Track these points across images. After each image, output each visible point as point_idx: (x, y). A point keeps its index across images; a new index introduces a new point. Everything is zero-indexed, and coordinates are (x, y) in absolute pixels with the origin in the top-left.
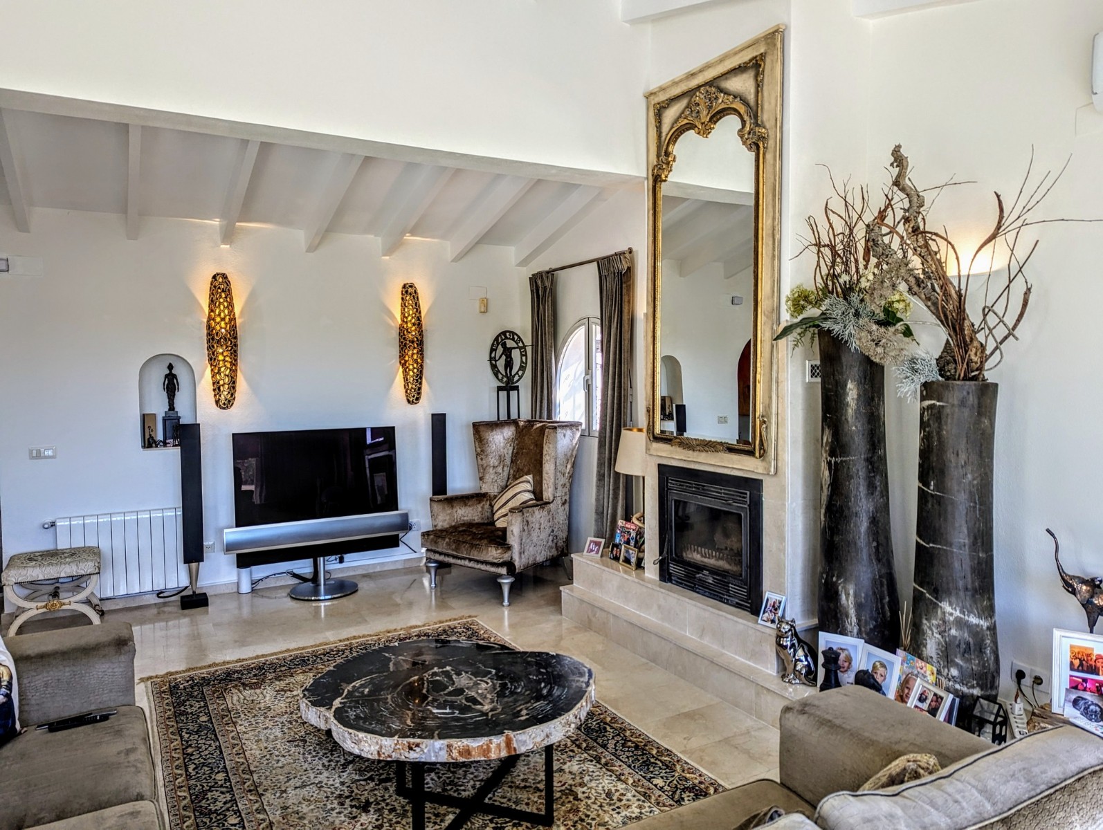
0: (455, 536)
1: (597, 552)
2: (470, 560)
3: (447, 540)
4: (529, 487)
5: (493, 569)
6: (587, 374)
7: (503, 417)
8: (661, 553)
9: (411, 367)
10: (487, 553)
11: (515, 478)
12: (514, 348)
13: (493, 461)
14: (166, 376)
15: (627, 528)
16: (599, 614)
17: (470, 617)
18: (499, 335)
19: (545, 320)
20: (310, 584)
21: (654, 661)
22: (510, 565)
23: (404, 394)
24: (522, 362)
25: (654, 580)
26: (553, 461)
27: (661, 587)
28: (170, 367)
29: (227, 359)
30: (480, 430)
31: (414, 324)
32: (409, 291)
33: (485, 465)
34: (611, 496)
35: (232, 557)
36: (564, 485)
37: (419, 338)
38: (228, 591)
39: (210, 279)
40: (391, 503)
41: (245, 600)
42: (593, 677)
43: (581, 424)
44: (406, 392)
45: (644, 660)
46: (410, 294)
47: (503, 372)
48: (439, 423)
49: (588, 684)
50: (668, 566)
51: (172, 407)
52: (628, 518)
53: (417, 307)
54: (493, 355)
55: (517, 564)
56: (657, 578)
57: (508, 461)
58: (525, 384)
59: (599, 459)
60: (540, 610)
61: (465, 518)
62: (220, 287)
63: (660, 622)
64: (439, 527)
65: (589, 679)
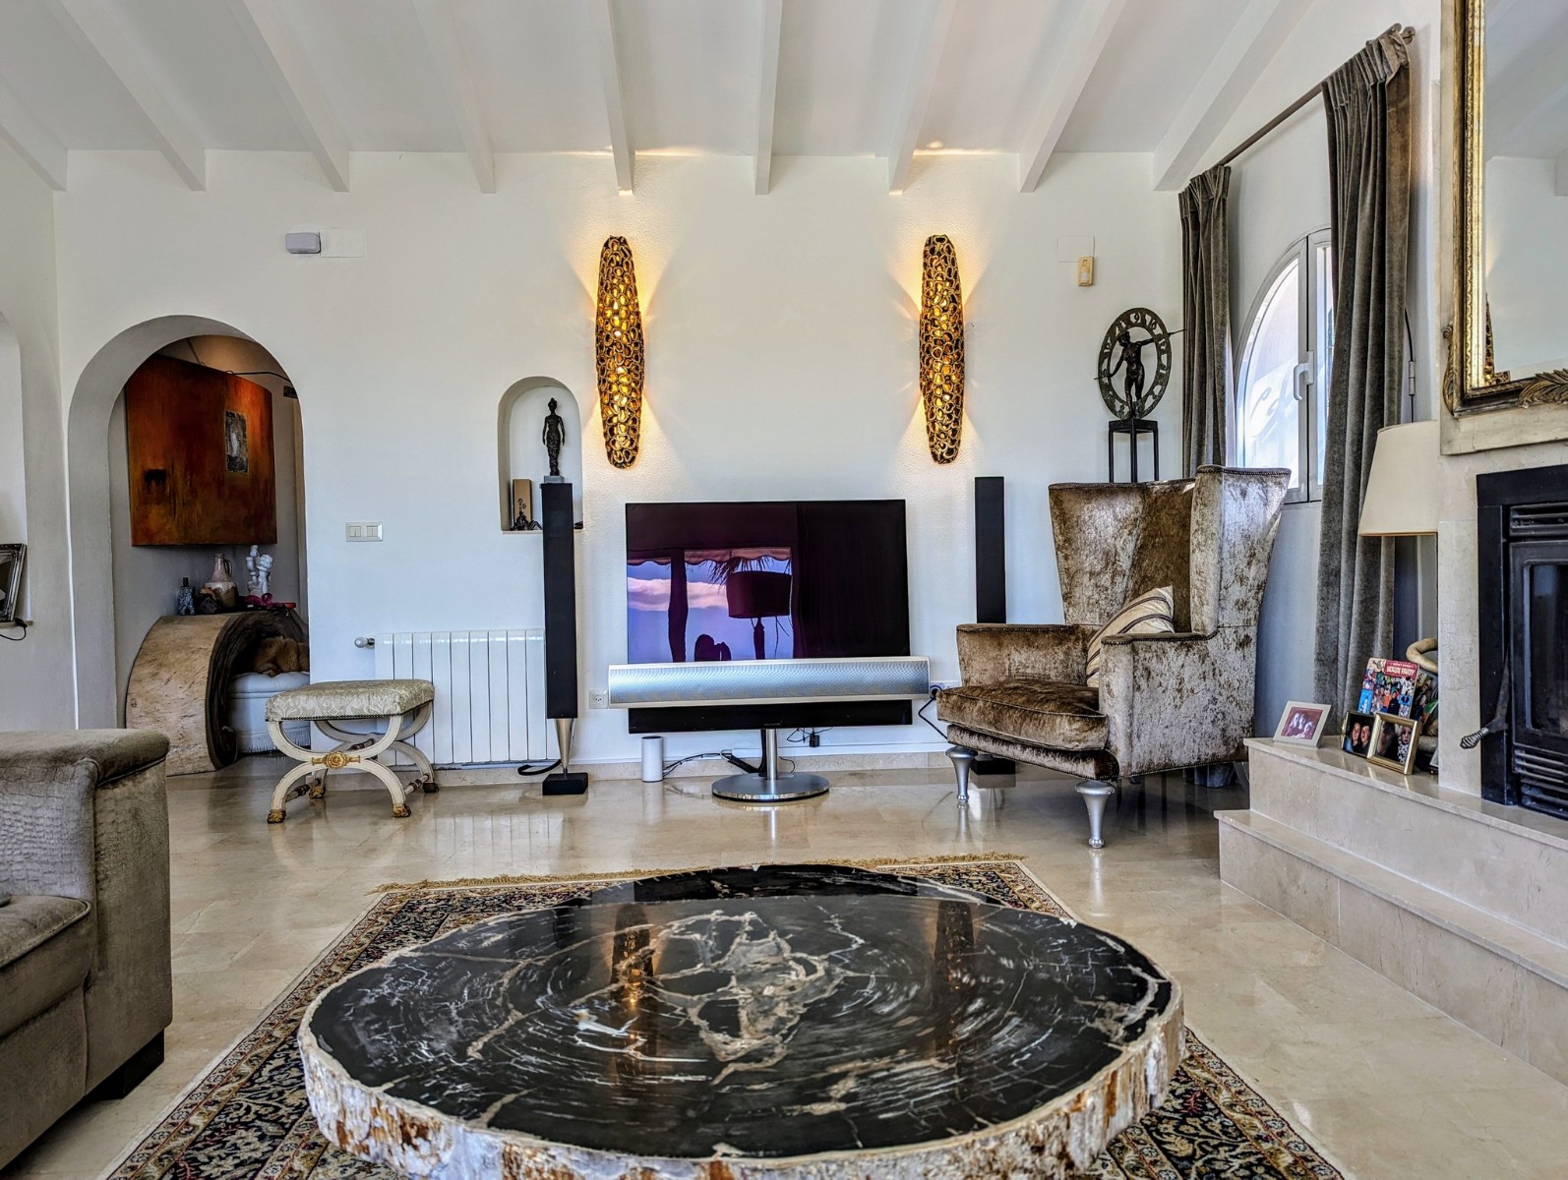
0: (995, 697)
1: (1309, 735)
2: (1025, 746)
3: (980, 703)
4: (1162, 608)
5: (1067, 766)
6: (1302, 360)
7: (1122, 476)
8: (1486, 717)
9: (939, 392)
10: (1053, 729)
11: (1136, 594)
12: (1146, 342)
13: (1090, 561)
14: (547, 419)
15: (1391, 675)
16: (1305, 876)
17: (1008, 857)
18: (1117, 323)
19: (1209, 269)
20: (756, 776)
21: (1462, 1015)
22: (1104, 760)
23: (927, 443)
24: (1160, 366)
25: (1469, 798)
26: (1214, 545)
27: (1485, 811)
28: (553, 405)
29: (624, 380)
30: (1064, 498)
31: (945, 310)
32: (939, 252)
33: (1074, 569)
34: (1355, 617)
35: (621, 716)
36: (1241, 605)
37: (955, 336)
38: (624, 776)
39: (601, 247)
40: (896, 641)
41: (653, 792)
42: (1171, 1008)
43: (1287, 473)
44: (931, 439)
45: (1431, 1009)
46: (939, 254)
47: (1122, 395)
48: (990, 495)
49: (1135, 1031)
50: (1510, 755)
51: (555, 470)
52: (1397, 653)
53: (953, 277)
54: (1104, 367)
55: (1121, 758)
56: (1475, 791)
57: (1125, 563)
58: (1168, 413)
59: (1325, 535)
60: (1172, 863)
61: (1029, 671)
62: (617, 258)
63: (1482, 910)
64: (974, 683)
65: (1149, 1015)
